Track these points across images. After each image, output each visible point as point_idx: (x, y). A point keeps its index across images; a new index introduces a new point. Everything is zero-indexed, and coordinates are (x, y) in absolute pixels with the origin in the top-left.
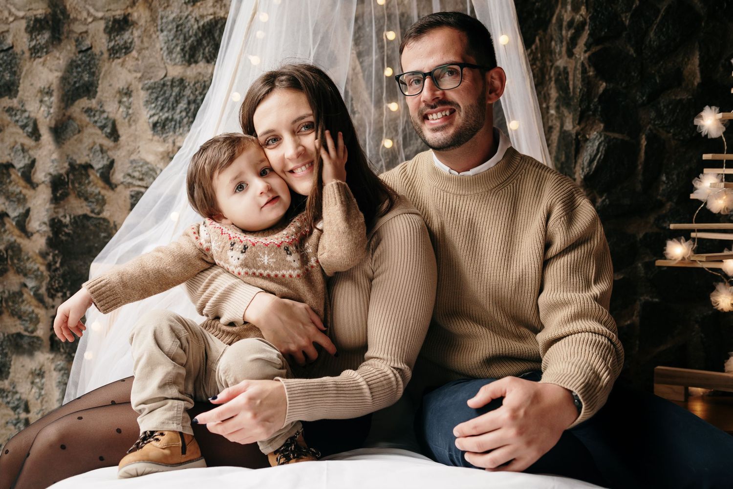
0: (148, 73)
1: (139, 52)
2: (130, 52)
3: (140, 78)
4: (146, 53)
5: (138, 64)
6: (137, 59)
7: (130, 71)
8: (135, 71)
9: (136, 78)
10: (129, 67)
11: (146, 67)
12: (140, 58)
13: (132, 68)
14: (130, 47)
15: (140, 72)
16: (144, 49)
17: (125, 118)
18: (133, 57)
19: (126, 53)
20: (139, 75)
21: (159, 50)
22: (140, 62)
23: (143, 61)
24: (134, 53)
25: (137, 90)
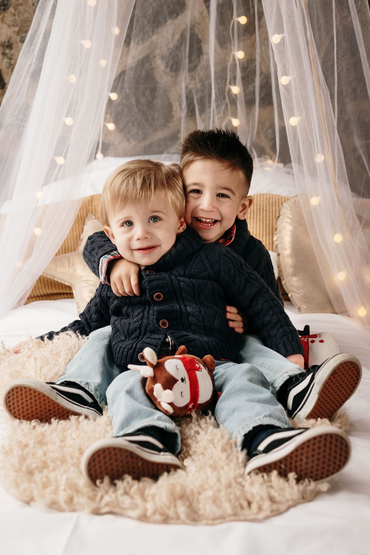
0: (24, 27)
1: (15, 9)
2: (8, 8)
3: (18, 32)
4: (21, 8)
5: (15, 19)
6: (14, 15)
7: (9, 26)
8: (13, 26)
9: (14, 32)
10: (8, 22)
11: (22, 21)
12: (16, 13)
13: (10, 23)
14: (8, 4)
15: (17, 26)
16: (19, 5)
17: (8, 68)
18: (11, 13)
19: (4, 10)
20: (17, 29)
21: (31, 5)
22: (17, 17)
23: (19, 17)
24: (11, 10)
25: (17, 43)
